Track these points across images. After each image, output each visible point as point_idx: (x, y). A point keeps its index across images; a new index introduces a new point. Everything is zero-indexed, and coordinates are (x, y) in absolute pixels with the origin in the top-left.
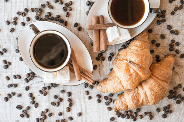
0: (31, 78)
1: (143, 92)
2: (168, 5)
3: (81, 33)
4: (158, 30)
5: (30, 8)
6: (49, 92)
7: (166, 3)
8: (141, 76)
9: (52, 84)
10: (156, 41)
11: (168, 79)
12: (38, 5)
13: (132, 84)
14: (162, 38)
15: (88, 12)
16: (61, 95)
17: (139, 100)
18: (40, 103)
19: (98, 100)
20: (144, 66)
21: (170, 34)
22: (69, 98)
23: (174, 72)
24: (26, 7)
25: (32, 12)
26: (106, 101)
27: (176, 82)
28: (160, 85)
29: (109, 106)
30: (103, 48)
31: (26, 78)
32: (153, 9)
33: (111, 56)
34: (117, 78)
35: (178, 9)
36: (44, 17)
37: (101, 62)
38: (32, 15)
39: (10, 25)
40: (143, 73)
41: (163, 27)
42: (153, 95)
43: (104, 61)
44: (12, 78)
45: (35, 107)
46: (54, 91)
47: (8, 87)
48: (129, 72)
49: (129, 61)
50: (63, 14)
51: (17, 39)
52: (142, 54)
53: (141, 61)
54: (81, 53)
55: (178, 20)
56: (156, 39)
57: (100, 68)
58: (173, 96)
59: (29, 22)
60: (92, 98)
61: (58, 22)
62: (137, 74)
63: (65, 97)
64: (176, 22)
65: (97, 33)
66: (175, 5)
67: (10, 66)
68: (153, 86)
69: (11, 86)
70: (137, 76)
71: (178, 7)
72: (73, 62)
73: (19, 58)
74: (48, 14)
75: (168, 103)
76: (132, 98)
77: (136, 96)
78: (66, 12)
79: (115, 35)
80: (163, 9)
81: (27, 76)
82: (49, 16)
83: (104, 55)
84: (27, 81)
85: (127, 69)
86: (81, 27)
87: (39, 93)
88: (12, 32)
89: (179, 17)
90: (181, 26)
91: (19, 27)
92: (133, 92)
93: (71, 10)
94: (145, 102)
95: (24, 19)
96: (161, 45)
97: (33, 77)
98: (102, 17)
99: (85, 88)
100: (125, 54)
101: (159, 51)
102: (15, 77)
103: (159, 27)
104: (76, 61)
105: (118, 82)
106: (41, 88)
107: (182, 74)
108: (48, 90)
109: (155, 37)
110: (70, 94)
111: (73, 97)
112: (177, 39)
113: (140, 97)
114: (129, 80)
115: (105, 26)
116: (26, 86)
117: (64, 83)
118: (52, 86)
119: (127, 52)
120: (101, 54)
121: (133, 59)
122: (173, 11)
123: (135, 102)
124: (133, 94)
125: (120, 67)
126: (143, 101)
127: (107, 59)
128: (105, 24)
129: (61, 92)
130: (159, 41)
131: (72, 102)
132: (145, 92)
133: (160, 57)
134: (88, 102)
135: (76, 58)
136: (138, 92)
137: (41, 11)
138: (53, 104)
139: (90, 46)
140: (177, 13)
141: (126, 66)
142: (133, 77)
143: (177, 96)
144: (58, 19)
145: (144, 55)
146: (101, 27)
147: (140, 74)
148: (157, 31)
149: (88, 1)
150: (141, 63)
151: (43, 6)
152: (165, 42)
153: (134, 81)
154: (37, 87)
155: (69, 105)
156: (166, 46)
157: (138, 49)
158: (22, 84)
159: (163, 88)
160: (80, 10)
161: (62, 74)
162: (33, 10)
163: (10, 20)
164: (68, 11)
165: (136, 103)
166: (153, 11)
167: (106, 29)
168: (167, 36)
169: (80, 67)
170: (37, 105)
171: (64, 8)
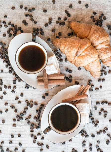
0: (85, 133)
1: (100, 45)
2: (29, 26)
3: (50, 94)
4: (48, 33)
5: (30, 133)
6: (96, 119)
7: (28, 28)
8: (88, 47)
9: (90, 116)
10: (57, 35)
11: (88, 26)
12: (28, 126)
13: (94, 54)
14: (55, 31)
15: (34, 88)
16: (99, 109)
17: (106, 48)
18: (105, 126)
19: (103, 81)
20: (80, 45)
21: (51, 24)
22: (100, 103)
23: (81, 22)
24: (30, 136)
25: (33, 131)
26: (104, 75)
27: (89, 20)
28: (94, 33)
29: (108, 73)
30: (63, 78)
31: (85, 137)
32: (33, 39)
33: (68, 70)
34: (89, 65)
35: (32, 18)
36: (38, 122)
37: (73, 79)
38: (36, 131)
39: (43, 148)
40: (85, 46)
41: (46, 30)
42: (102, 38)
43: (72, 76)
44: (85, 148)
45: (108, 130)
46: (96, 115)
47: (92, 151)
48: (84, 56)
49: (76, 56)
50: (35, 108)
51: (54, 143)
52: (70, 45)
53: (75, 47)
54: (66, 94)
55: (40, 18)
56: (55, 35)
57: (78, 79)
58: (100, 23)
59: (41, 134)
60: (101, 85)
61: (42, 111)
62: (86, 50)
63: (100, 106)
64: (43, 20)
65: (50, 82)
66: (29, 21)
67: (76, 149)
68: (95, 39)
69: (91, 149)
70: (88, 50)
71: (31, 18)
72: (73, 101)
73: (69, 142)
74: (36, 119)
75: (106, 26)
76: (105, 53)
77: (103, 51)
78: (34, 105)
79: (52, 68)
80: (32, 30)
81: (83, 136)
82: (37, 119)
83: (67, 76)
84: (87, 136)
85: (81, 57)
86: (45, 94)
87: (97, 127)
88: (49, 147)
89: (39, 18)
90: (45, 16)
91: (45, 142)
92: (100, 53)
93: (32, 101)
94: (108, 43)
95: (39, 138)
96: (60, 31)
97: (84, 131)
98: (38, 77)
99: (93, 91)
100: (71, 57)
101: (65, 33)
102: (84, 145)
103: (46, 33)
104: (72, 98)
105: (92, 64)
106: (93, 125)
107: (83, 16)
108: (94, 120)
109: (54, 36)
110: (98, 103)
111: (100, 101)
112: (55, 19)
113: (104, 47)
114: (90, 56)
115: (45, 76)
116: (91, 137)
117: (89, 108)
118: (91, 117)
119: (69, 56)
120: (66, 78)
121: (74, 53)
122: (33, 22)
123: (107, 51)
124: (102, 53)
125: (80, 62)
126: (107, 45)
127: (71, 74)
128: (44, 75)
129: (96, 110)
130: (57, 33)
131: (104, 101)
132: (100, 44)
133: (69, 32)
134: (104, 89)
135: (70, 98)
136: (100, 49)
137: (33, 124)
138: (105, 116)
139: (60, 87)
140: (35, 19)
141: (80, 58)
142: (88, 53)
143: (100, 20)
144: (39, 111)
145: (71, 44)
146: (46, 79)
147: (86, 47)
148: (49, 35)
149: (25, 88)
150: (77, 47)
151: (29, 123)
152: (57, 28)
153: (91, 52)
154: (92, 128)
155: (107, 103)
156: (61, 28)
157: (67, 48)
158: (90, 140)
159: (96, 30)
160: (32, 94)
161: (82, 109)
162: (32, 131)
163: (40, 149)
164: (33, 104)
165: (109, 50)
166: (34, 39)
167: (48, 74)
168: (53, 27)
169: (77, 95)
170: (106, 129)
171: (30, 107)
